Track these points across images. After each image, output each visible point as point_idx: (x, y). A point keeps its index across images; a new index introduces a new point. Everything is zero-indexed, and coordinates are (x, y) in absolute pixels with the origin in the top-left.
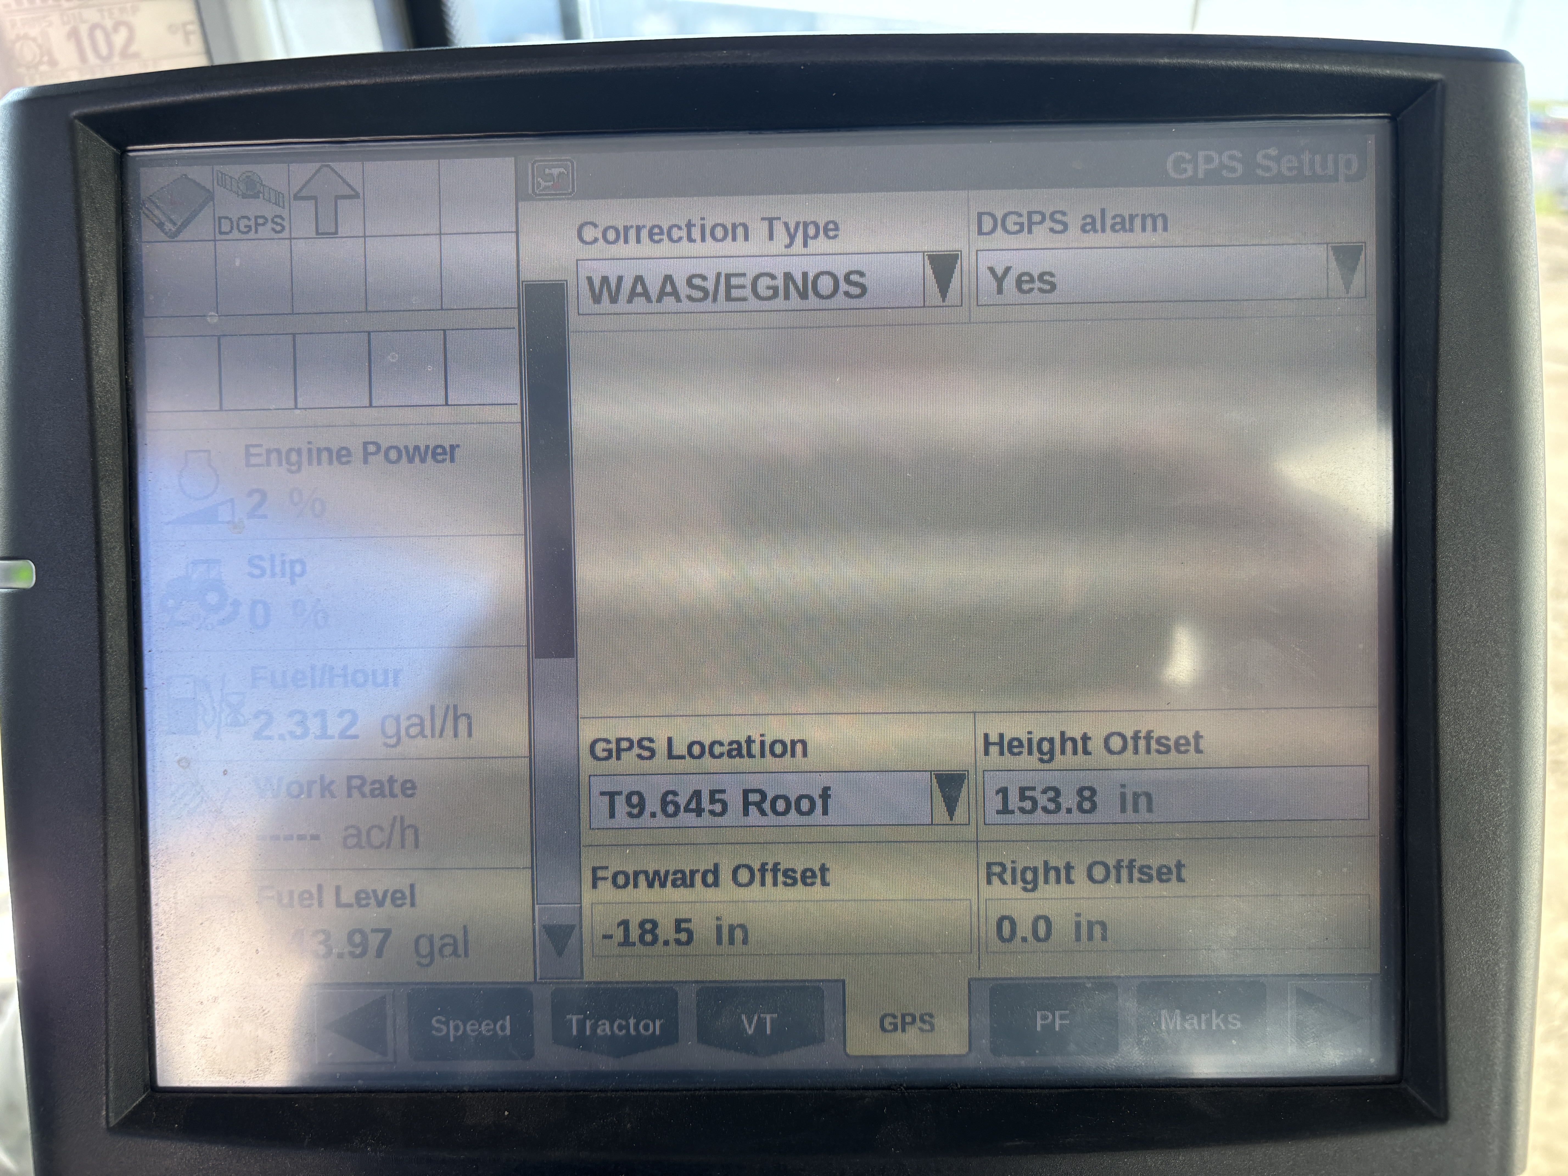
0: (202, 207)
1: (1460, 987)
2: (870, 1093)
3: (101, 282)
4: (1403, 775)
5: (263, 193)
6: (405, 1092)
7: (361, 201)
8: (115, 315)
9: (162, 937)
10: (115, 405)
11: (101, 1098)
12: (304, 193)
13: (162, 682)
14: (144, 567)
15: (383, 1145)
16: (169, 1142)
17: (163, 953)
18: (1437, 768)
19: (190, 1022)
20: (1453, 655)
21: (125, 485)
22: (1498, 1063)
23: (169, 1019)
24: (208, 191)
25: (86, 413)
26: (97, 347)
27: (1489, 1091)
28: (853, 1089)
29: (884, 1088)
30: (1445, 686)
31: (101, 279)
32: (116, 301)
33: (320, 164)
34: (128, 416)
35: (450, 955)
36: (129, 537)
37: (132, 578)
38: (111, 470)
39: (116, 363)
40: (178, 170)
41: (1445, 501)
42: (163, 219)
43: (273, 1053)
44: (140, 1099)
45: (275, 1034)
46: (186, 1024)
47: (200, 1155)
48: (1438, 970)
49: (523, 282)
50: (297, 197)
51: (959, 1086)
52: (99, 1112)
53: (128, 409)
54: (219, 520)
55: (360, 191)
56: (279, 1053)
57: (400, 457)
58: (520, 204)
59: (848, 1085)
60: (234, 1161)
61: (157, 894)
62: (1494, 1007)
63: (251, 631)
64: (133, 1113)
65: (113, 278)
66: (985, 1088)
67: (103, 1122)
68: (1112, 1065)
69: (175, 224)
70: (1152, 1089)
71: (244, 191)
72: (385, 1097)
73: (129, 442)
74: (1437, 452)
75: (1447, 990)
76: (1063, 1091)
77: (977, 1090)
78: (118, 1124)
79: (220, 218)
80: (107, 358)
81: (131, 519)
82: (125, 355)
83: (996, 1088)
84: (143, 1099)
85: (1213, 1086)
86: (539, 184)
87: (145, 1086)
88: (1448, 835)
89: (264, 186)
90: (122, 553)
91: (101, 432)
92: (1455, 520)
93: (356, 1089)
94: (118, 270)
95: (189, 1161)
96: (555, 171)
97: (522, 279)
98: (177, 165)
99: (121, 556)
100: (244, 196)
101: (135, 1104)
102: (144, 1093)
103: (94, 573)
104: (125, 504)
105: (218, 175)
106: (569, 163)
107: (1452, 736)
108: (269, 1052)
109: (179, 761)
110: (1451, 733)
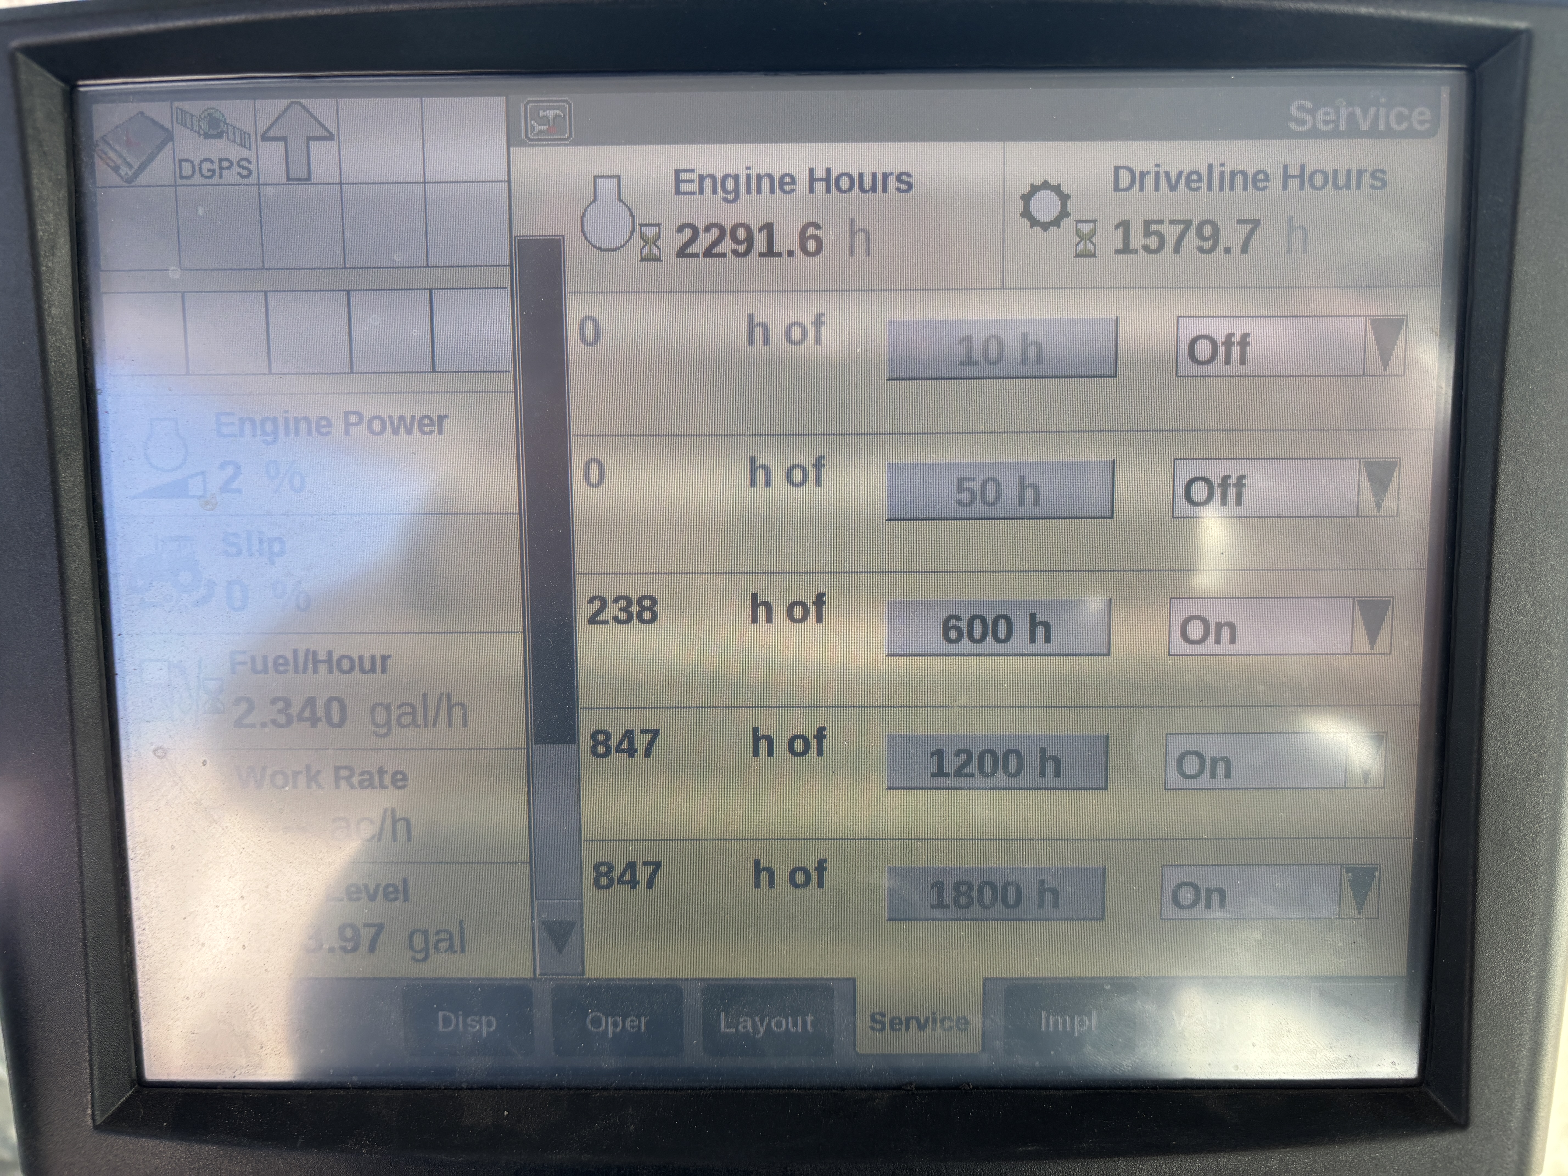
0: (160, 148)
1: (1489, 996)
2: (880, 1094)
3: (52, 234)
4: (1442, 777)
5: (227, 133)
6: (401, 1089)
7: (334, 144)
8: (68, 271)
9: (144, 932)
10: (71, 370)
11: (86, 1096)
12: (271, 134)
13: (133, 667)
14: (110, 544)
15: (378, 1146)
16: (158, 1142)
17: (146, 947)
18: (1479, 774)
19: (176, 1017)
20: (1504, 656)
21: (85, 457)
22: (1523, 1070)
23: (154, 1015)
24: (166, 130)
25: (40, 380)
26: (50, 307)
27: (1512, 1099)
28: (862, 1089)
29: (894, 1088)
30: (1493, 687)
31: (52, 231)
32: (69, 254)
33: (289, 101)
34: (86, 381)
35: (446, 951)
36: (92, 513)
37: (98, 557)
38: (69, 441)
39: (71, 324)
40: (131, 108)
41: (1505, 492)
42: (119, 162)
43: (264, 1049)
44: (127, 1095)
45: (265, 1030)
46: (172, 1019)
47: (191, 1154)
48: (1467, 977)
49: (515, 237)
50: (265, 138)
51: (971, 1087)
52: (85, 1111)
53: (85, 373)
54: (190, 494)
55: (335, 132)
56: (270, 1049)
57: (384, 429)
58: (512, 149)
59: (858, 1084)
60: (226, 1161)
61: (137, 887)
62: (1521, 1014)
63: (228, 615)
64: (120, 1110)
65: (66, 229)
66: (998, 1088)
67: (90, 1121)
68: (1128, 1066)
69: (130, 166)
70: (1169, 1090)
71: (206, 131)
72: (381, 1094)
73: (88, 409)
74: (1500, 440)
75: (1475, 998)
76: (1078, 1092)
77: (990, 1091)
78: (104, 1122)
79: (181, 161)
80: (61, 318)
81: (93, 493)
82: (81, 314)
83: (1009, 1089)
84: (131, 1095)
85: (1230, 1088)
86: (533, 128)
87: (132, 1081)
88: (1487, 841)
89: (227, 124)
90: (86, 530)
91: (56, 401)
92: (1514, 513)
93: (350, 1086)
94: (71, 219)
95: (179, 1160)
96: (551, 113)
97: (515, 232)
98: (132, 102)
99: (84, 535)
100: (207, 136)
101: (122, 1101)
102: (131, 1089)
103: (55, 554)
104: (86, 477)
105: (177, 113)
106: (567, 106)
107: (1497, 741)
108: (259, 1048)
109: (155, 751)
110: (1496, 737)
